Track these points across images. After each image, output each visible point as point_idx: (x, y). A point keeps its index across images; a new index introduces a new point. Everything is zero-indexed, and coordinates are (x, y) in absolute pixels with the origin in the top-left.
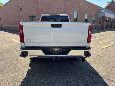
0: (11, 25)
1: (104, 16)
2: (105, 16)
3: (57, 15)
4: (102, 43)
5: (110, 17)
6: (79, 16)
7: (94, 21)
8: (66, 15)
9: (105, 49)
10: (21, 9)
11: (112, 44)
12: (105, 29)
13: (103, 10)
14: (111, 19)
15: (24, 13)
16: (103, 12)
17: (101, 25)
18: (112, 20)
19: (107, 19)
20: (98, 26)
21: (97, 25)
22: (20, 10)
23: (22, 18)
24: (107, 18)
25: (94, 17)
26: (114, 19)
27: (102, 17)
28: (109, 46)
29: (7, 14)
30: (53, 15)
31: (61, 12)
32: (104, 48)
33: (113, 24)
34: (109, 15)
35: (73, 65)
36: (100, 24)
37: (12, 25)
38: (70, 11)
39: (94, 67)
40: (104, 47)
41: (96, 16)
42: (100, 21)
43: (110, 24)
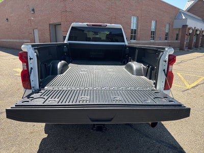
0: (15, 40)
1: (185, 26)
2: (187, 26)
3: (100, 26)
4: (183, 79)
5: (195, 28)
6: (140, 25)
7: (167, 34)
8: (119, 26)
9: (189, 91)
10: (33, 10)
11: (201, 79)
12: (186, 50)
13: (184, 14)
14: (197, 31)
15: (40, 18)
16: (184, 18)
17: (179, 41)
18: (198, 33)
19: (191, 31)
20: (173, 43)
21: (172, 41)
22: (32, 12)
23: (36, 27)
24: (189, 29)
25: (167, 26)
26: (203, 32)
27: (181, 27)
28: (197, 85)
29: (7, 19)
30: (93, 25)
31: (108, 17)
32: (188, 89)
33: (200, 40)
34: (194, 24)
35: (132, 127)
36: (177, 39)
37: (18, 41)
38: (124, 15)
39: (172, 134)
40: (189, 86)
41: (171, 25)
42: (177, 35)
43: (195, 40)
